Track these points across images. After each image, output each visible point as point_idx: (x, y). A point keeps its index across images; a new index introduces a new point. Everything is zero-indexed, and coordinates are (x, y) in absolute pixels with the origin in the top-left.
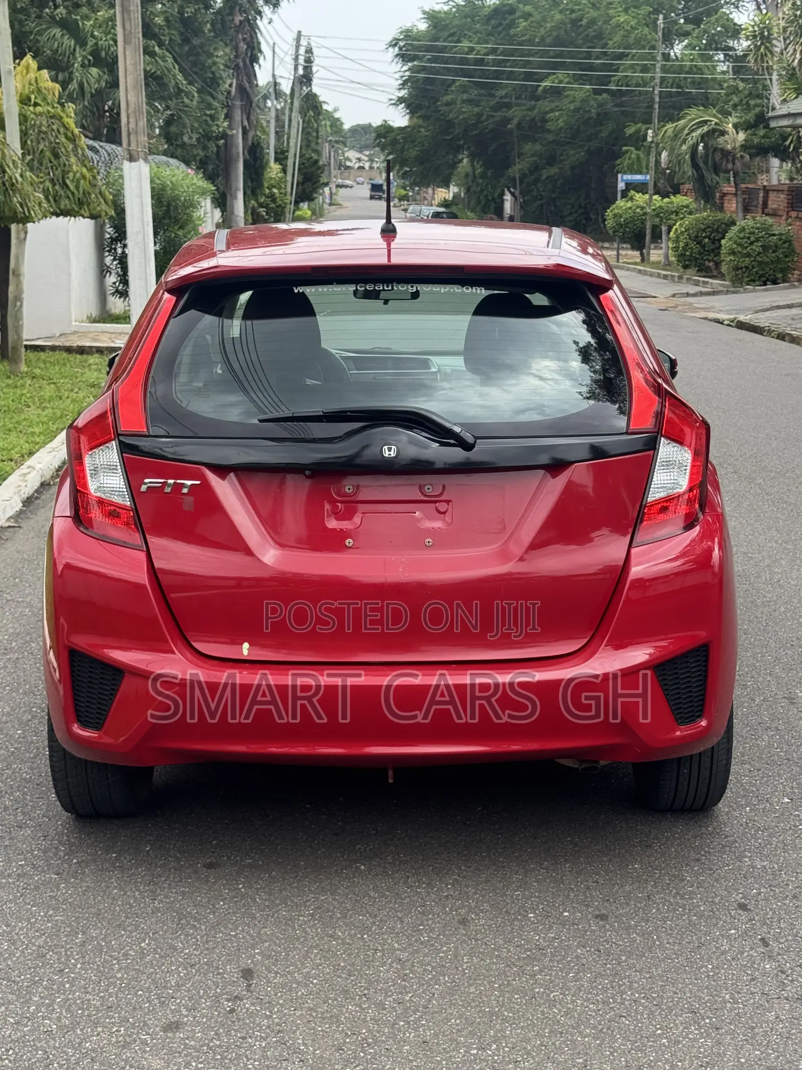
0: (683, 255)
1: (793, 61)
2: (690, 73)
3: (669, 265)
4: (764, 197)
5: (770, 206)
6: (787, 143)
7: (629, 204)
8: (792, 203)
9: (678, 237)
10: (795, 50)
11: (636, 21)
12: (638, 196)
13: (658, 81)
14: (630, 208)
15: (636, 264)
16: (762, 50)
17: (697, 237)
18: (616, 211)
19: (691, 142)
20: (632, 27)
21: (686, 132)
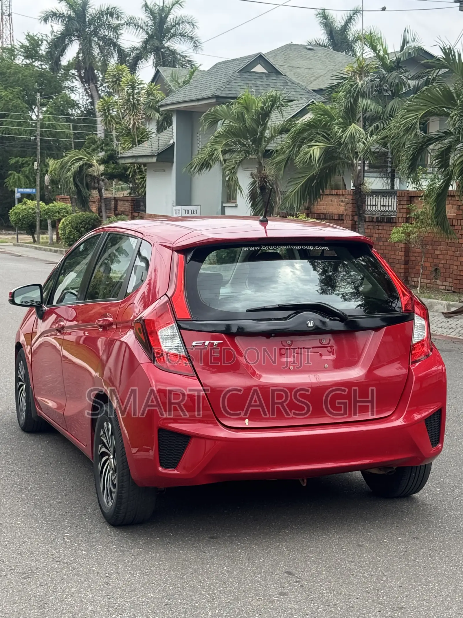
0: (68, 238)
1: (129, 125)
2: (48, 128)
3: (53, 244)
4: (115, 204)
5: (119, 209)
6: (128, 172)
7: (24, 207)
8: (134, 208)
9: (65, 227)
10: (130, 119)
11: (12, 95)
12: (29, 202)
13: (39, 133)
14: (25, 209)
15: (30, 243)
16: (109, 118)
17: (77, 227)
18: (16, 211)
19: (73, 171)
20: (10, 99)
21: (69, 164)
